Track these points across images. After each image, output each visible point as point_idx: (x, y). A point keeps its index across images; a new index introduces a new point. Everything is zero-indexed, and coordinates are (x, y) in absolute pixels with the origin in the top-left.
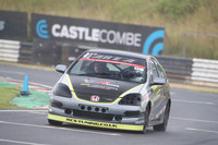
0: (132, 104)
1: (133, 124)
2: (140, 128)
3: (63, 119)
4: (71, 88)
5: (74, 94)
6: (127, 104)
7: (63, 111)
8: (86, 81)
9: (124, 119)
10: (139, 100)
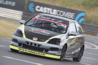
0: (55, 44)
1: (54, 54)
2: (59, 57)
3: (17, 48)
4: (23, 32)
5: (24, 35)
6: (52, 43)
7: (18, 44)
8: (33, 29)
9: (49, 52)
10: (59, 42)
